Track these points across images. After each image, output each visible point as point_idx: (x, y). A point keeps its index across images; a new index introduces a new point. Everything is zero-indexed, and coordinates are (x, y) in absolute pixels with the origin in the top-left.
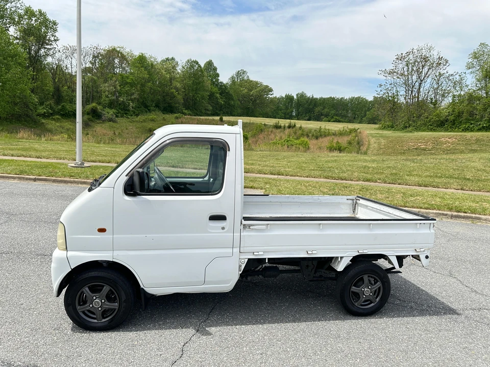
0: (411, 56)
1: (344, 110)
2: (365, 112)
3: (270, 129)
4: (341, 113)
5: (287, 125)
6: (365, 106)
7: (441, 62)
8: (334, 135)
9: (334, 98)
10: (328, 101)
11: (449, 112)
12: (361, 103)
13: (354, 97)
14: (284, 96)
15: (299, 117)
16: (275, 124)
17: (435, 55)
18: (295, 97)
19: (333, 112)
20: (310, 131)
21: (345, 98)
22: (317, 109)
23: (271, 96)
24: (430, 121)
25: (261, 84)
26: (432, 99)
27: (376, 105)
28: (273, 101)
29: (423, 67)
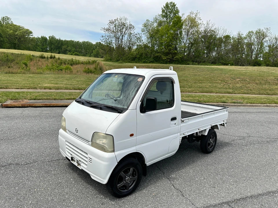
0: (117, 22)
1: (80, 49)
2: (92, 50)
3: (38, 59)
4: (78, 50)
5: (49, 56)
6: (92, 47)
7: (131, 27)
8: (82, 63)
9: (73, 41)
10: (70, 42)
11: (137, 53)
12: (89, 45)
13: (85, 42)
14: (40, 37)
15: (52, 51)
16: (40, 56)
17: (128, 23)
18: (48, 38)
19: (74, 49)
20: (66, 60)
21: (80, 42)
22: (63, 47)
23: (31, 37)
24: (128, 58)
25: (23, 28)
26: (128, 46)
27: (98, 47)
28: (33, 40)
29: (123, 28)
